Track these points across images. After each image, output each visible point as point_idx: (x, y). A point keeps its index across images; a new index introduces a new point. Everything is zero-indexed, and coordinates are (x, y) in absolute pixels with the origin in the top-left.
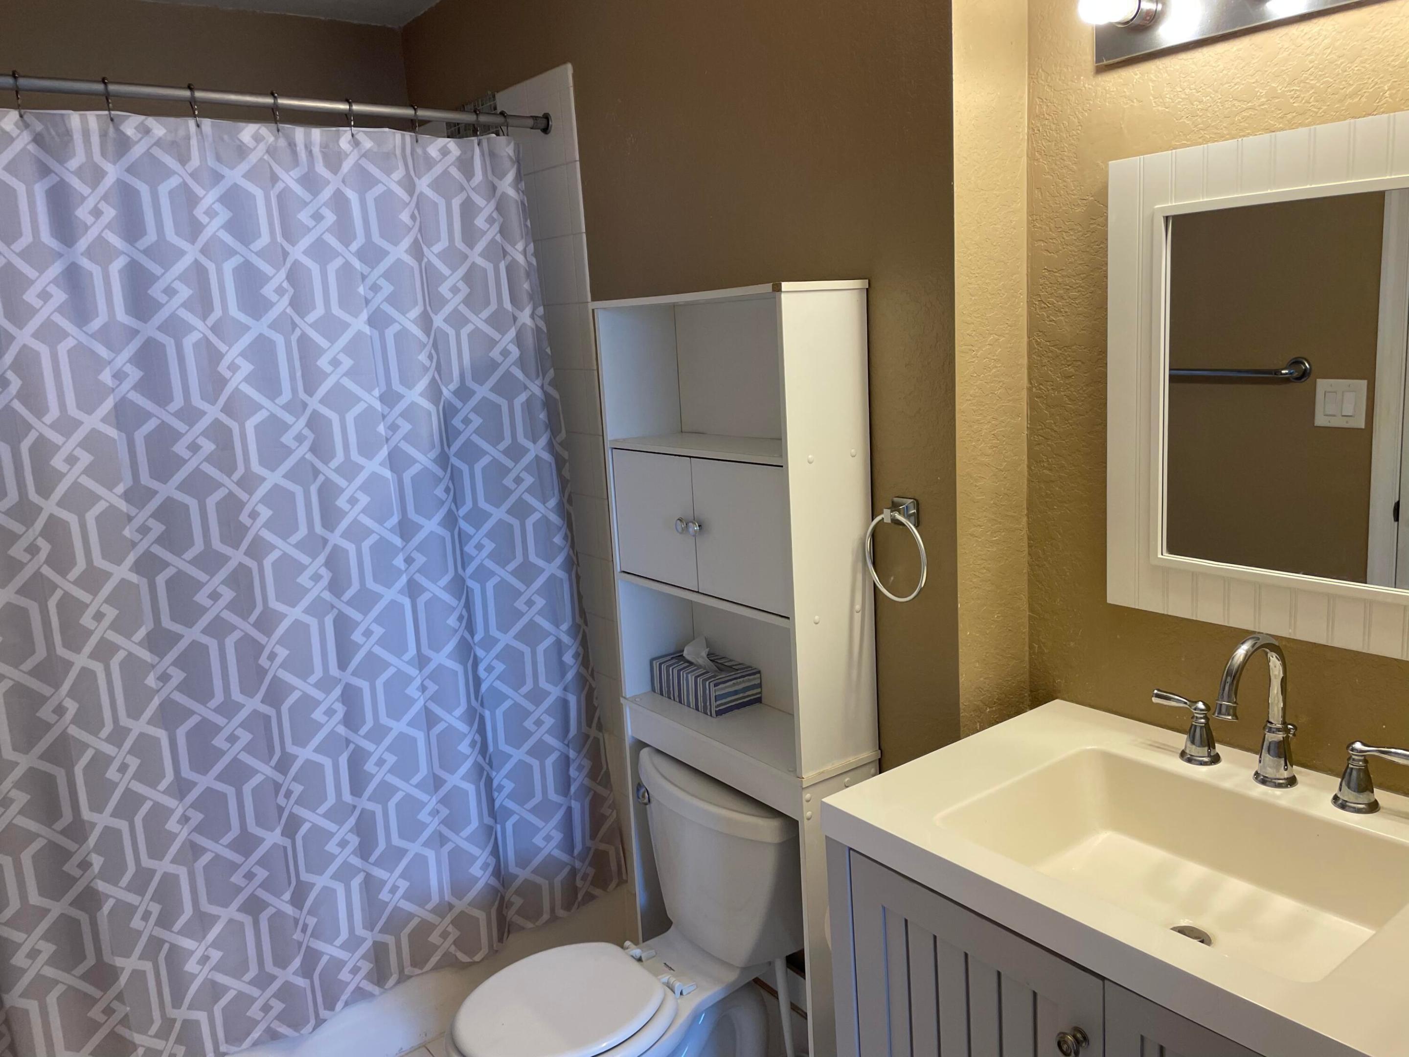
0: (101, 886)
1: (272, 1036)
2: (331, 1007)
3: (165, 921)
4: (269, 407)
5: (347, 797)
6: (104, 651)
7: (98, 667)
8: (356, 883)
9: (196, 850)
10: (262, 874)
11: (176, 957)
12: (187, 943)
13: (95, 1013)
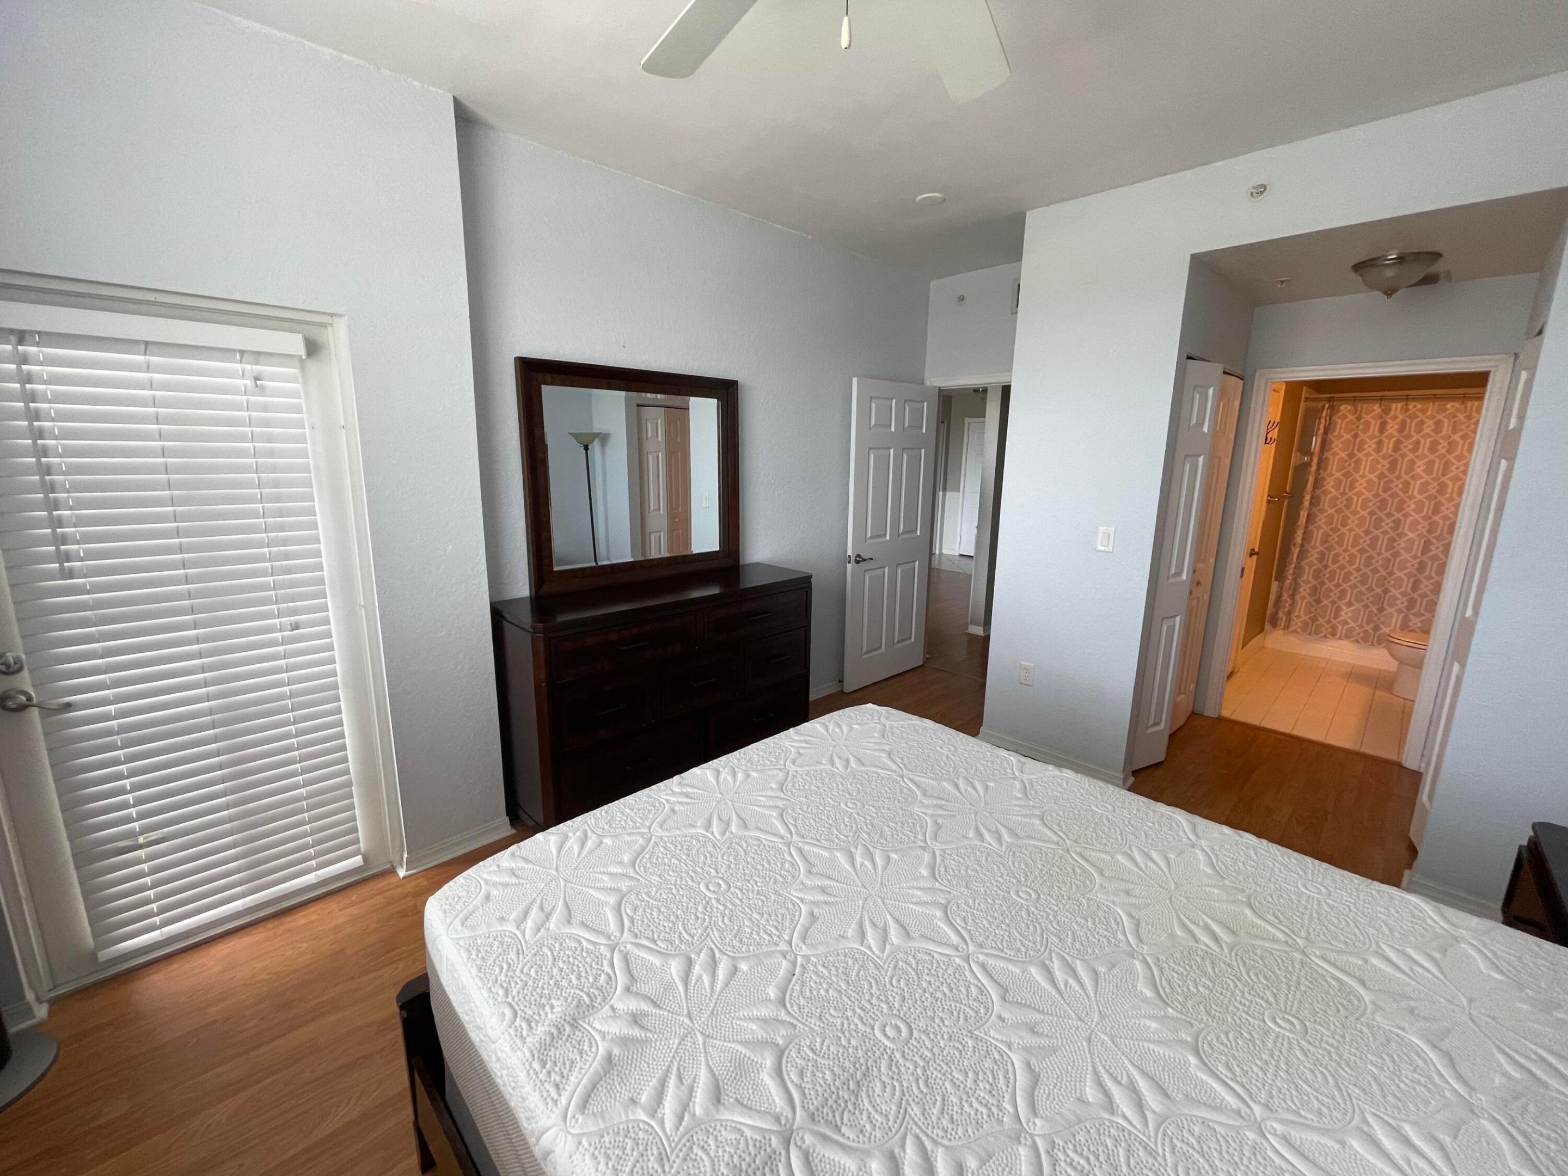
0: (1326, 581)
1: (1357, 641)
2: (1379, 644)
3: (1340, 598)
4: (1427, 478)
5: (1409, 590)
6: (1351, 530)
7: (1347, 534)
8: (1401, 616)
9: (1356, 587)
10: (1371, 599)
11: (1338, 609)
12: (1344, 607)
13: (1313, 610)
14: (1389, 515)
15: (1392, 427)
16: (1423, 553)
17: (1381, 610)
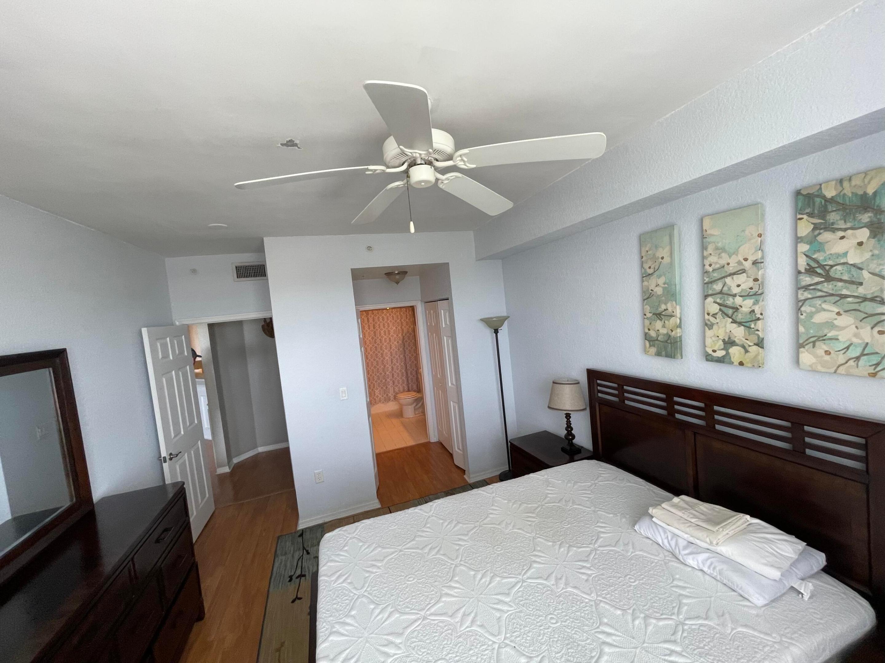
14: (379, 352)
15: (371, 320)
16: (392, 364)
17: (386, 388)
